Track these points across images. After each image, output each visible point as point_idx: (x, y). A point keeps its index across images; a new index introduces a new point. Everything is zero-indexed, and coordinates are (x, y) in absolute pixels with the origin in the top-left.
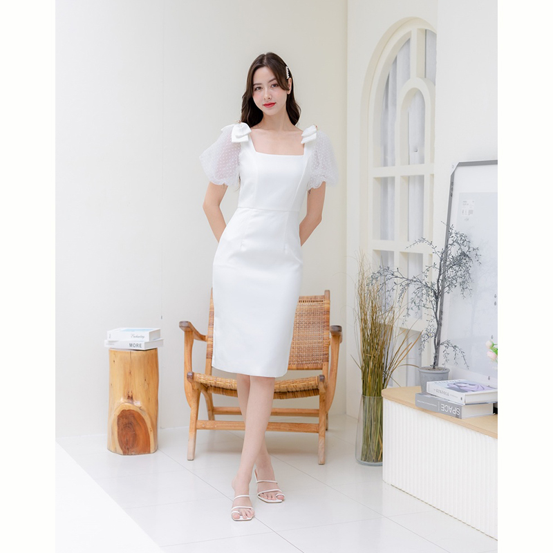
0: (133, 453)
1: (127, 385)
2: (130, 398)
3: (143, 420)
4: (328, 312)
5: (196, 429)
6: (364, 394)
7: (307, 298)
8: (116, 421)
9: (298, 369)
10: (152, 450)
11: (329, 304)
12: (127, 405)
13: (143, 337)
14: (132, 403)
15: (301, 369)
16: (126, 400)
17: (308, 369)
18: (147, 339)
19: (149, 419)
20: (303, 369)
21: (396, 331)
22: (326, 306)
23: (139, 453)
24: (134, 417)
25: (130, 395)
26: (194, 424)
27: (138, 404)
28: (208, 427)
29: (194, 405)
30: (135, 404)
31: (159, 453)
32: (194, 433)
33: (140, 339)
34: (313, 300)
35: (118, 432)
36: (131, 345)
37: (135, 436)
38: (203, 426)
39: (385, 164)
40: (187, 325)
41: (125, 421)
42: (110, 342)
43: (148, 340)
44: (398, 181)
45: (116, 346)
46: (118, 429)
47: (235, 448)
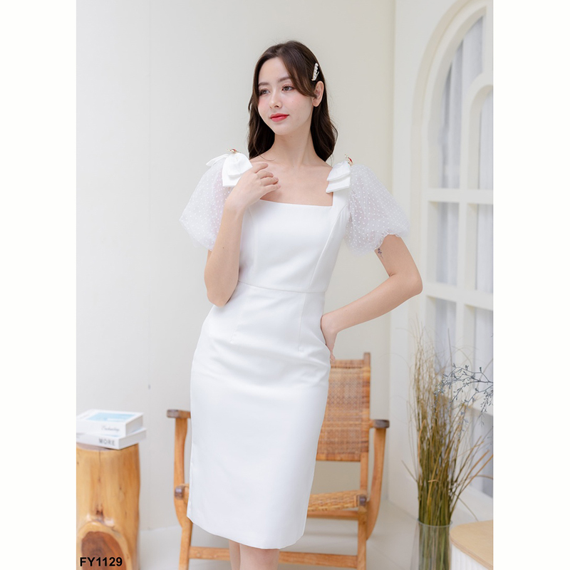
1: (95, 496)
2: (100, 513)
4: (367, 383)
5: (188, 559)
6: (421, 519)
7: (341, 362)
8: (80, 546)
9: (327, 460)
11: (369, 372)
12: (96, 526)
13: (118, 430)
14: (102, 521)
15: (332, 460)
16: (95, 518)
17: (341, 460)
18: (122, 434)
19: (126, 543)
20: (335, 460)
22: (365, 375)
24: (104, 541)
25: (100, 510)
26: (186, 552)
27: (110, 522)
28: (205, 556)
29: (187, 525)
30: (107, 523)
32: (185, 564)
33: (114, 433)
34: (348, 366)
36: (101, 441)
38: (198, 554)
39: (444, 184)
40: (177, 414)
41: (93, 546)
43: (124, 435)
44: (463, 210)
45: (81, 440)
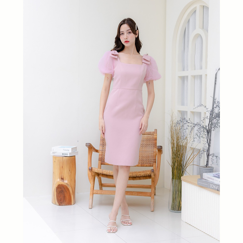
0: (63, 205)
1: (61, 173)
2: (62, 179)
3: (68, 189)
4: (156, 139)
5: (93, 194)
6: (173, 178)
7: (146, 133)
8: (56, 189)
9: (141, 166)
10: (72, 203)
11: (157, 136)
12: (61, 182)
13: (69, 150)
14: (63, 181)
15: (143, 166)
16: (61, 180)
17: (146, 166)
18: (70, 151)
19: (71, 189)
20: (144, 166)
21: (188, 149)
22: (155, 136)
23: (66, 205)
24: (64, 188)
25: (62, 178)
26: (92, 192)
27: (66, 182)
28: (98, 193)
29: (92, 182)
30: (65, 182)
31: (75, 205)
32: (92, 196)
33: (67, 151)
34: (149, 134)
35: (57, 195)
36: (63, 154)
37: (64, 197)
38: (96, 193)
39: (184, 70)
40: (89, 145)
41: (60, 190)
42: (53, 152)
43: (71, 152)
44: (189, 78)
45: (56, 154)
46: (57, 193)
47: (110, 203)
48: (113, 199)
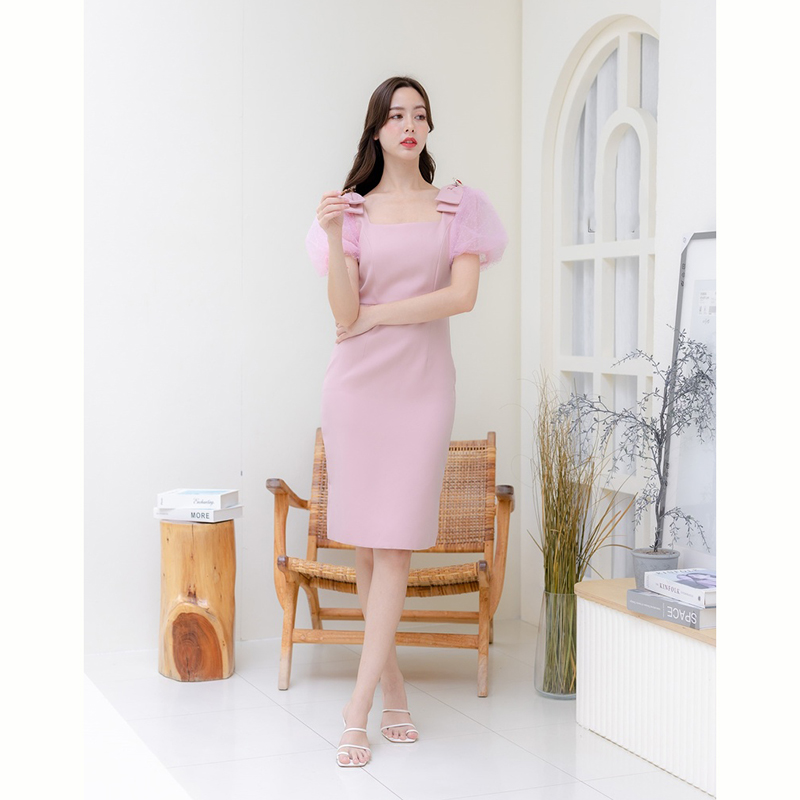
0: (197, 679)
1: (187, 575)
2: (192, 595)
3: (211, 628)
4: (492, 465)
5: (292, 643)
6: (548, 589)
7: (462, 443)
8: (171, 630)
9: (447, 551)
10: (225, 673)
11: (495, 452)
12: (188, 607)
13: (212, 503)
14: (195, 603)
15: (452, 552)
16: (186, 599)
17: (462, 551)
18: (217, 506)
19: (221, 628)
20: (455, 552)
21: (596, 493)
22: (489, 455)
23: (206, 678)
24: (198, 623)
25: (192, 591)
26: (289, 635)
27: (203, 604)
28: (310, 639)
29: (289, 606)
30: (200, 604)
31: (235, 679)
32: (288, 649)
33: (207, 506)
34: (470, 447)
35: (174, 647)
36: (193, 515)
37: (200, 653)
38: (303, 638)
39: (579, 240)
40: (277, 484)
41: (185, 630)
42: (161, 510)
43: (219, 508)
44: (598, 266)
45: (171, 516)
46: (174, 642)
47: (348, 672)
48: (356, 659)
